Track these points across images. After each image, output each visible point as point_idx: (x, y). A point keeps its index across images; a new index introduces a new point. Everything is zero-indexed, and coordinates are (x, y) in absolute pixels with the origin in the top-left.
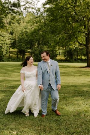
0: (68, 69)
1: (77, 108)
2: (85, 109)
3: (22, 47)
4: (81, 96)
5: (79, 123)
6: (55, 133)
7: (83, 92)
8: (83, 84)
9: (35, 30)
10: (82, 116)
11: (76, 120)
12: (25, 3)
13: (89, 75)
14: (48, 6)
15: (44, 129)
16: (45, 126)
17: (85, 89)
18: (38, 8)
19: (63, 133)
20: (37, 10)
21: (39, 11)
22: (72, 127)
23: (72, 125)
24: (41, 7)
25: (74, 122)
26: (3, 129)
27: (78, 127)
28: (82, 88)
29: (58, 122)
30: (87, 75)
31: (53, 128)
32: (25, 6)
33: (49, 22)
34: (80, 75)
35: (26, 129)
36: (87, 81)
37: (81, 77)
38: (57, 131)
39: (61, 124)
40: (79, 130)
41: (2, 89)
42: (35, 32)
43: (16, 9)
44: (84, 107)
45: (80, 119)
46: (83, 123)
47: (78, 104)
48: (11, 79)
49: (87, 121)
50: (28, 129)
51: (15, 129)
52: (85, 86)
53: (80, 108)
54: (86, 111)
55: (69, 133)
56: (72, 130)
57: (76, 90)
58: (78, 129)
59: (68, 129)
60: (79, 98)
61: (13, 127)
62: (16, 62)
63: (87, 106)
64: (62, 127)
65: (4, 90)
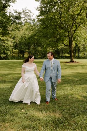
1: (65, 92)
2: (72, 93)
3: (22, 48)
4: (68, 83)
5: (68, 102)
6: (52, 110)
7: (69, 80)
8: (68, 75)
9: (32, 35)
10: (69, 98)
11: (66, 101)
12: (24, 16)
13: (72, 68)
14: (41, 17)
15: (44, 108)
16: (44, 106)
17: (70, 78)
18: (33, 19)
19: (57, 110)
20: (32, 21)
21: (34, 21)
22: (63, 105)
23: (63, 104)
24: (36, 18)
25: (64, 102)
26: (15, 108)
27: (68, 105)
28: (68, 78)
29: (53, 102)
30: (71, 68)
31: (50, 107)
32: (25, 18)
33: (42, 29)
34: (66, 68)
35: (31, 108)
36: (71, 73)
37: (66, 70)
38: (53, 109)
39: (56, 104)
40: (69, 107)
41: (10, 80)
42: (31, 37)
43: (18, 21)
44: (70, 91)
45: (69, 99)
46: (71, 102)
47: (66, 89)
48: (15, 72)
49: (73, 101)
50: (33, 108)
51: (23, 108)
52: (70, 76)
53: (68, 92)
54: (72, 94)
55: (62, 109)
56: (64, 108)
57: (64, 79)
58: (67, 106)
59: (61, 107)
60: (66, 85)
61: (22, 107)
62: (18, 59)
63: (72, 91)
64: (56, 106)
65: (12, 80)
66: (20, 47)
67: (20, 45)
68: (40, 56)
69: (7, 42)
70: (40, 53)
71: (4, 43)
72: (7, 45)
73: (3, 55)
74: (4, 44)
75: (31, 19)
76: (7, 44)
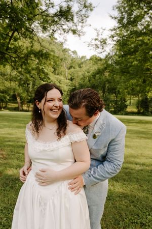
0: (147, 126)
21: (105, 43)
24: (108, 37)
42: (100, 72)
68: (113, 110)
70: (112, 105)
75: (99, 39)
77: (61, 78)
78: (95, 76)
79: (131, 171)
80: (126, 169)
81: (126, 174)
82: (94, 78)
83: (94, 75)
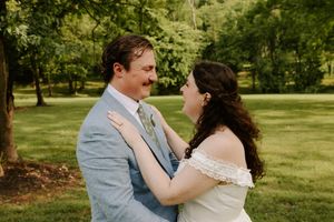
66: (222, 55)
67: (223, 47)
68: (291, 83)
69: (180, 40)
70: (290, 73)
71: (171, 41)
72: (180, 48)
73: (168, 79)
74: (170, 47)
76: (181, 44)
77: (185, 26)
78: (253, 18)
79: (326, 204)
80: (318, 200)
81: (317, 210)
82: (251, 22)
83: (250, 16)
